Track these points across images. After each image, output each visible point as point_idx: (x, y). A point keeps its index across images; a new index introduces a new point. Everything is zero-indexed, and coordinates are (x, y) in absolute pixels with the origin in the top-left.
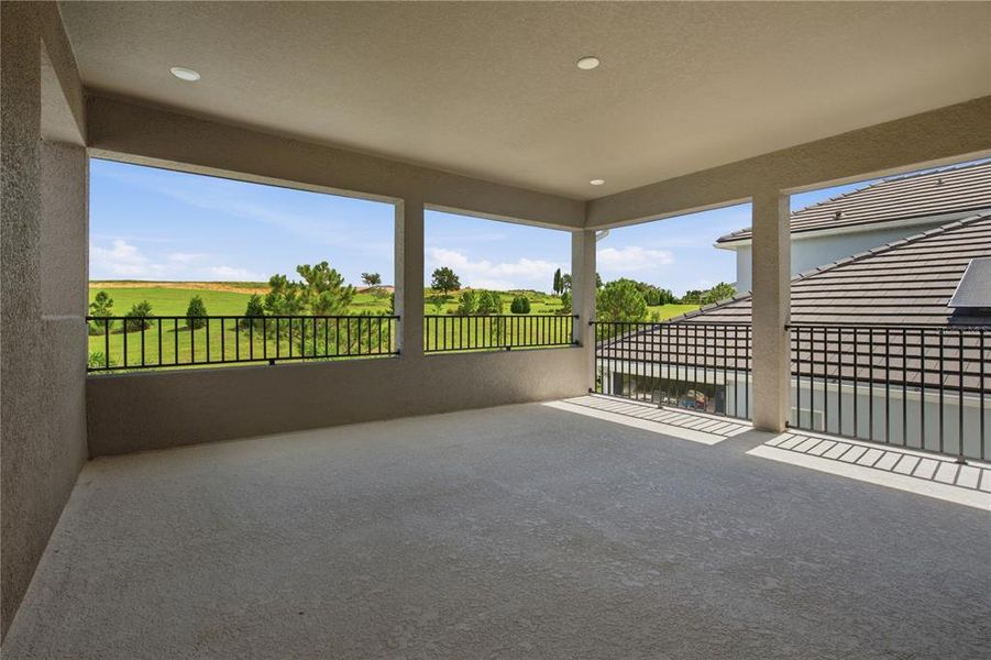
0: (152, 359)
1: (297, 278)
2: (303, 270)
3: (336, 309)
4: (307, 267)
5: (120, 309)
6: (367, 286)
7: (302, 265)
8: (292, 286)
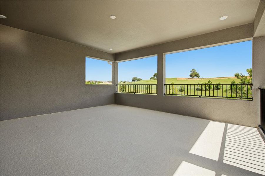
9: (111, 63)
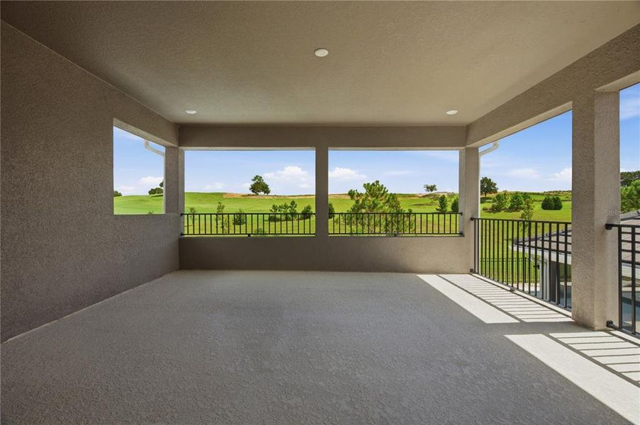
0: (307, 231)
1: (363, 191)
2: (366, 186)
3: (381, 207)
4: (368, 184)
5: (299, 210)
6: (428, 193)
7: (366, 183)
8: (359, 195)
9: (163, 149)
